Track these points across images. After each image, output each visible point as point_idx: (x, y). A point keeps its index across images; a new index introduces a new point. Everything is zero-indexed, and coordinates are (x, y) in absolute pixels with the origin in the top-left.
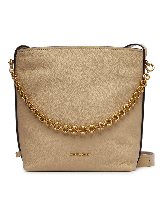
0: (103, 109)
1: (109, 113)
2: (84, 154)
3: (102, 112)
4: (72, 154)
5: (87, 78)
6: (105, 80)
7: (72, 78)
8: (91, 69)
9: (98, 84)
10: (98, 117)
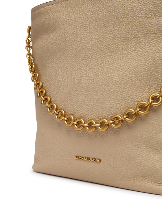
0: (122, 92)
1: (132, 98)
2: (94, 160)
3: (120, 97)
4: (79, 158)
5: (100, 42)
6: (129, 41)
7: (80, 43)
8: (107, 26)
9: (117, 50)
10: (113, 104)
